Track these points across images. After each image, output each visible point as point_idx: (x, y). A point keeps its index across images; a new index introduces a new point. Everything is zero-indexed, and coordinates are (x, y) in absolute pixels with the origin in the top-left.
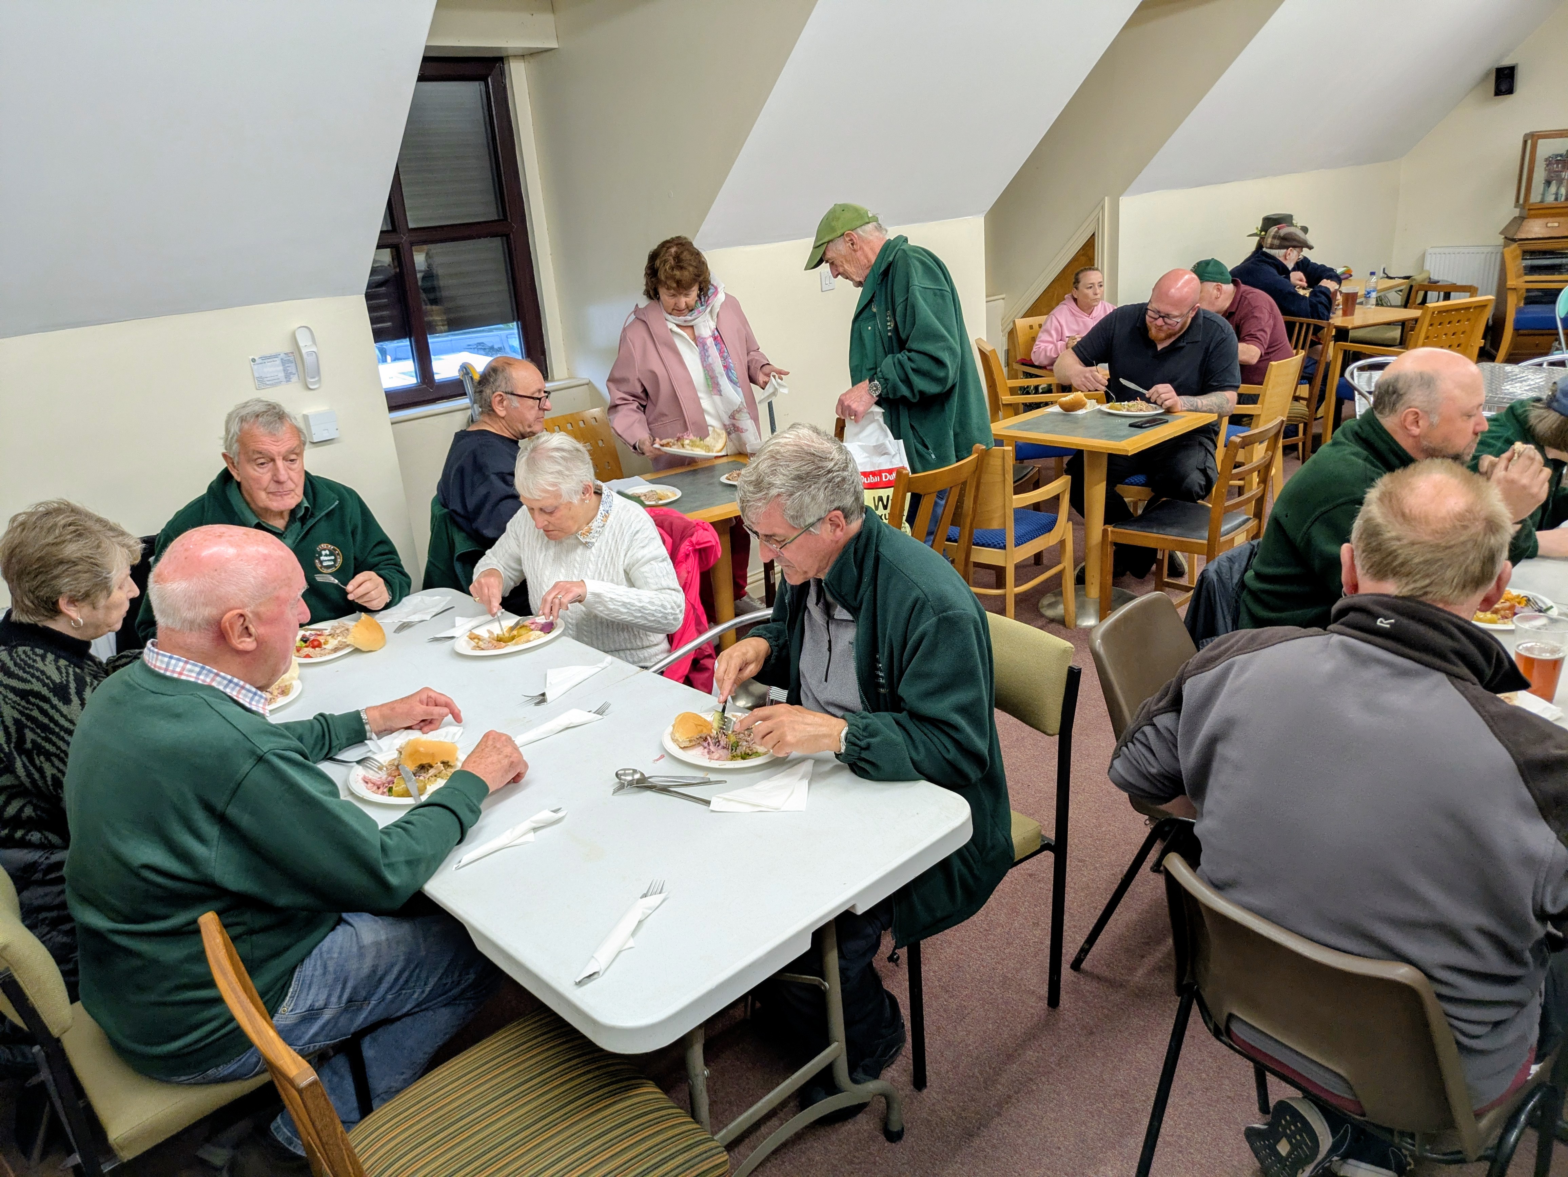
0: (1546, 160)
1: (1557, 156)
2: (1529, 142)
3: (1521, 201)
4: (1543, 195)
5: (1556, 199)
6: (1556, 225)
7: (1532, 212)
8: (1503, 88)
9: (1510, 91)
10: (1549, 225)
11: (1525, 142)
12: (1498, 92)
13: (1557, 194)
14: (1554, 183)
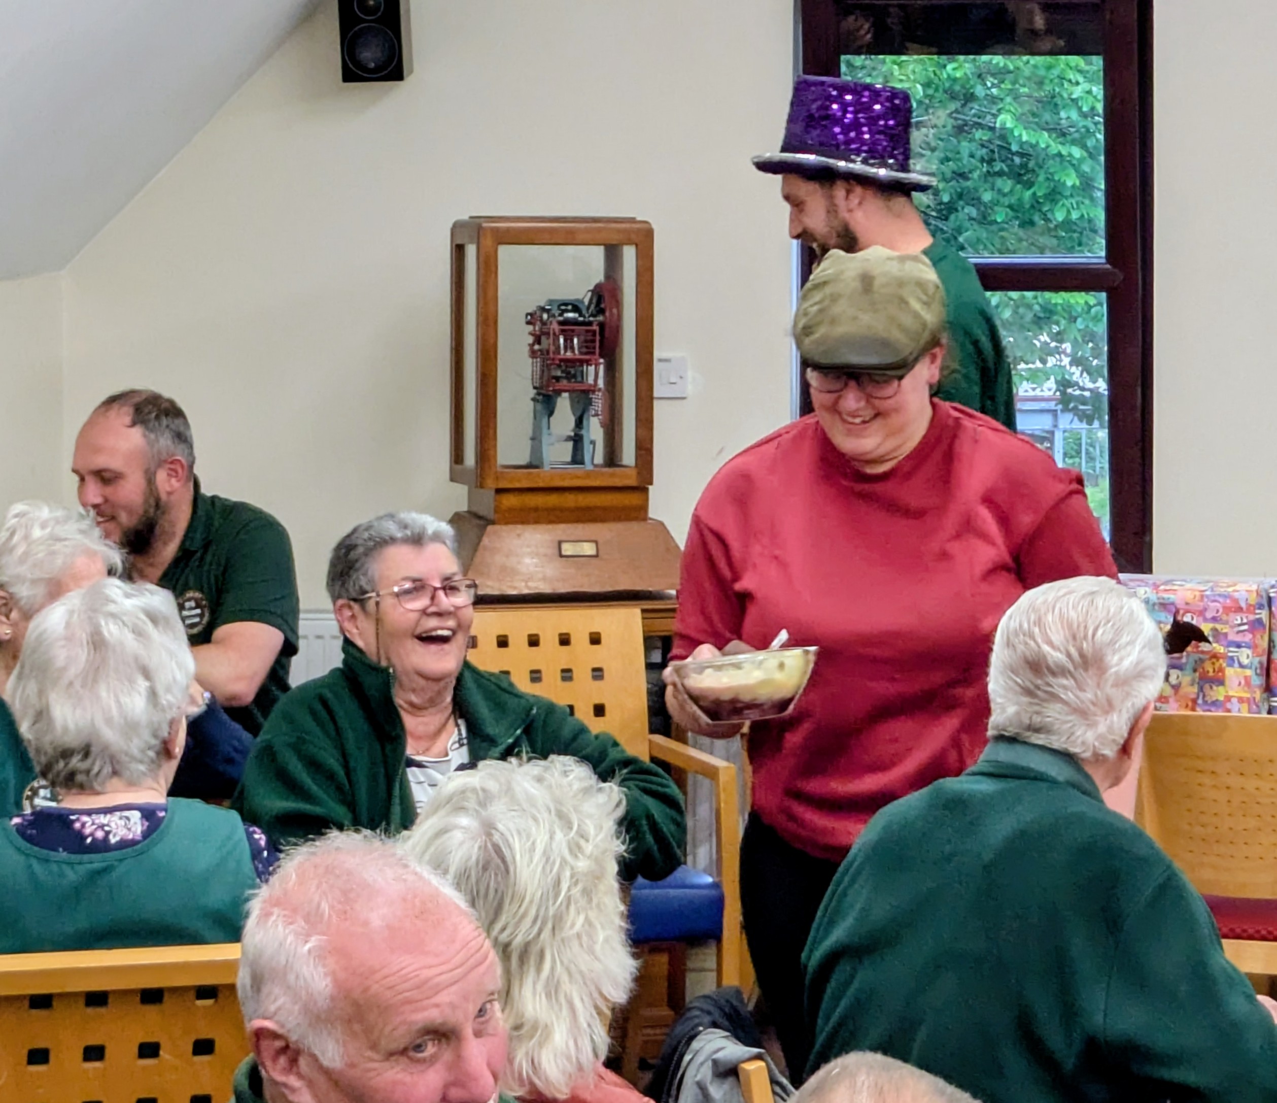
0: (532, 319)
1: (564, 306)
2: (471, 251)
3: (470, 458)
4: (536, 439)
5: (577, 458)
6: (588, 549)
7: (510, 501)
8: (370, 55)
9: (392, 70)
10: (568, 549)
11: (459, 251)
12: (354, 73)
13: (577, 440)
14: (564, 403)
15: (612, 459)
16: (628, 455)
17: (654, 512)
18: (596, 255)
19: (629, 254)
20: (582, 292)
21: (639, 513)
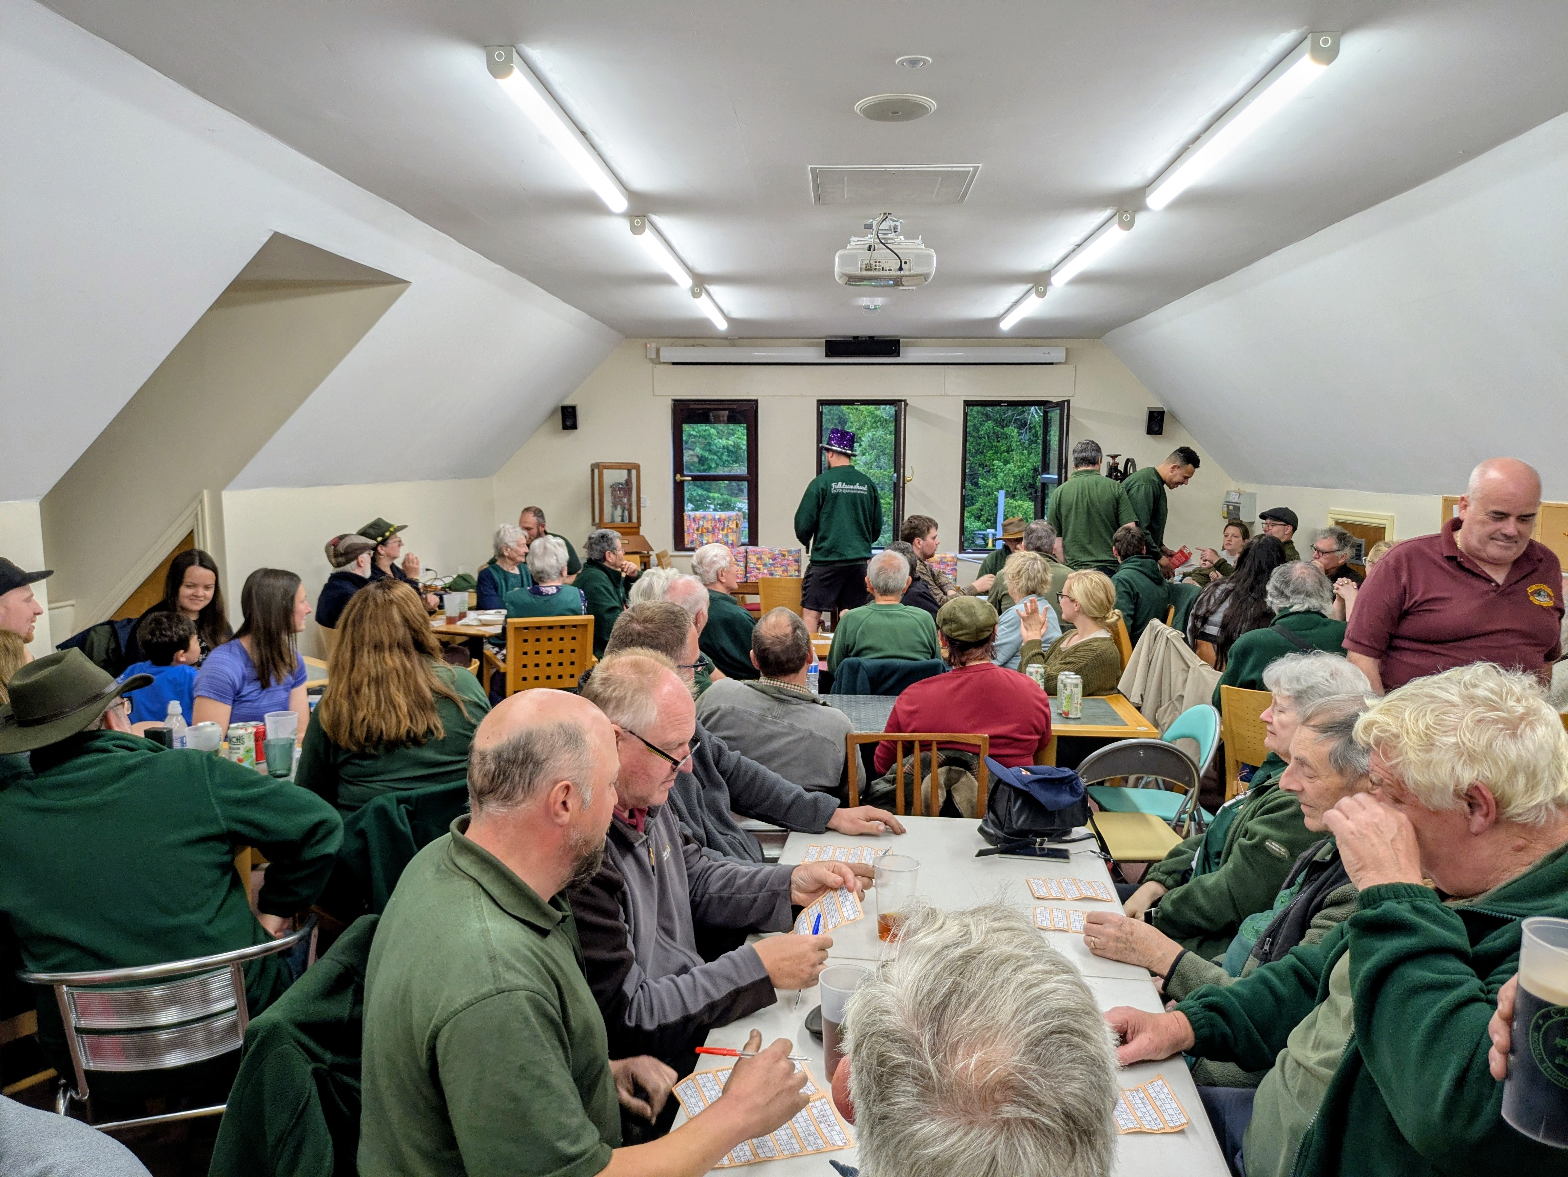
0: (611, 487)
1: (619, 484)
2: (596, 471)
3: (597, 520)
4: (613, 515)
5: (622, 520)
8: (569, 424)
9: (574, 427)
11: (593, 471)
12: (565, 427)
13: (622, 516)
14: (619, 507)
15: (630, 520)
16: (635, 520)
17: (641, 533)
18: (625, 472)
19: (634, 472)
20: (623, 481)
21: (638, 533)
